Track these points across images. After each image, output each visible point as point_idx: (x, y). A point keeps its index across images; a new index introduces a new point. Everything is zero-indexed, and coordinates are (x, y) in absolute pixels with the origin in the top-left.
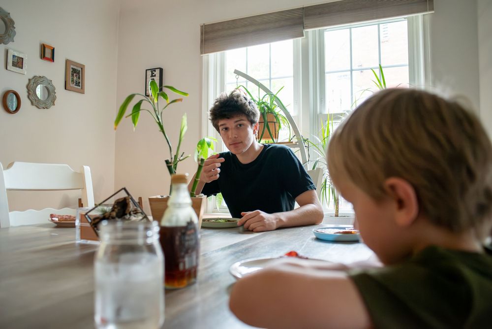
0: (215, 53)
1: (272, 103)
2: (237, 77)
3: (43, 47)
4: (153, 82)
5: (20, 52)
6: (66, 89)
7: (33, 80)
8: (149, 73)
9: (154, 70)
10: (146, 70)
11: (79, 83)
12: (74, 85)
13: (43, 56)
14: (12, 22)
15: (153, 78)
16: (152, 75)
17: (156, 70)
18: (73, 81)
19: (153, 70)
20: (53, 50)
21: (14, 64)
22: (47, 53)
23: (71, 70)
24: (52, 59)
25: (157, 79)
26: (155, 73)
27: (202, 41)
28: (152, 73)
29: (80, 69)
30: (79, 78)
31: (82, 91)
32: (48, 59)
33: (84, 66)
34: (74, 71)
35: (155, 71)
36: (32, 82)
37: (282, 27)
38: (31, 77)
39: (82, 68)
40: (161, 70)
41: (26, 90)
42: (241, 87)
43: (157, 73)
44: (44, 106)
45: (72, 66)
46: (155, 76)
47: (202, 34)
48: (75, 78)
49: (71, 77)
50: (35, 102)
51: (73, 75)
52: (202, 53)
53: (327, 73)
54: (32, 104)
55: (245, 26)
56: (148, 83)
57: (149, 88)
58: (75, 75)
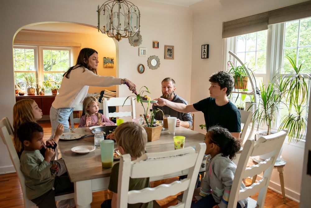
3: (154, 43)
5: (145, 48)
6: (165, 59)
8: (203, 47)
11: (171, 55)
12: (168, 57)
13: (154, 47)
18: (168, 55)
19: (205, 45)
20: (158, 43)
22: (155, 45)
23: (167, 50)
24: (158, 47)
25: (206, 50)
29: (172, 48)
30: (171, 53)
31: (173, 58)
32: (156, 48)
33: (173, 46)
34: (169, 50)
35: (205, 46)
36: (149, 59)
38: (149, 57)
40: (208, 45)
41: (147, 63)
43: (206, 47)
44: (155, 68)
45: (167, 48)
46: (205, 48)
48: (169, 53)
49: (167, 53)
50: (151, 67)
52: (223, 38)
54: (150, 68)
56: (203, 52)
57: (203, 54)
58: (170, 52)
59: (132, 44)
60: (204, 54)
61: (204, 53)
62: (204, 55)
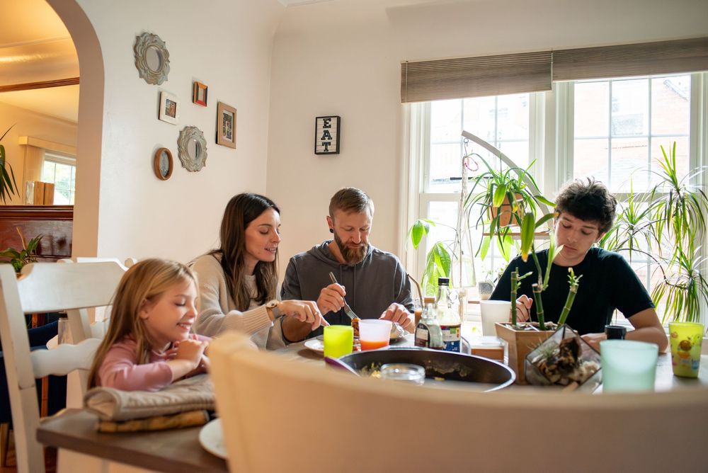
0: (419, 103)
1: (520, 180)
2: (466, 140)
3: (196, 86)
4: (326, 134)
5: (174, 95)
6: (217, 143)
7: (185, 132)
8: (321, 122)
9: (329, 118)
10: (317, 118)
11: (231, 133)
12: (225, 138)
13: (195, 99)
14: (167, 53)
15: (326, 129)
16: (325, 125)
17: (332, 119)
18: (224, 131)
19: (327, 119)
20: (206, 90)
21: (167, 113)
22: (199, 94)
23: (222, 116)
24: (204, 103)
25: (333, 132)
26: (330, 123)
27: (403, 85)
28: (326, 123)
29: (231, 115)
30: (231, 127)
31: (232, 145)
32: (201, 103)
33: (236, 110)
34: (226, 117)
35: (330, 120)
36: (183, 136)
37: (522, 74)
38: (183, 128)
39: (233, 114)
40: (339, 119)
41: (177, 146)
42: (475, 157)
43: (333, 122)
44: (194, 168)
45: (223, 111)
46: (330, 126)
47: (403, 75)
48: (227, 127)
49: (222, 126)
50: (186, 162)
51: (224, 123)
52: (403, 101)
53: (577, 139)
54: (183, 165)
55: (467, 69)
56: (320, 135)
57: (320, 142)
58: (226, 123)
59: (143, 73)
60: (327, 140)
61: (323, 139)
62: (326, 144)
